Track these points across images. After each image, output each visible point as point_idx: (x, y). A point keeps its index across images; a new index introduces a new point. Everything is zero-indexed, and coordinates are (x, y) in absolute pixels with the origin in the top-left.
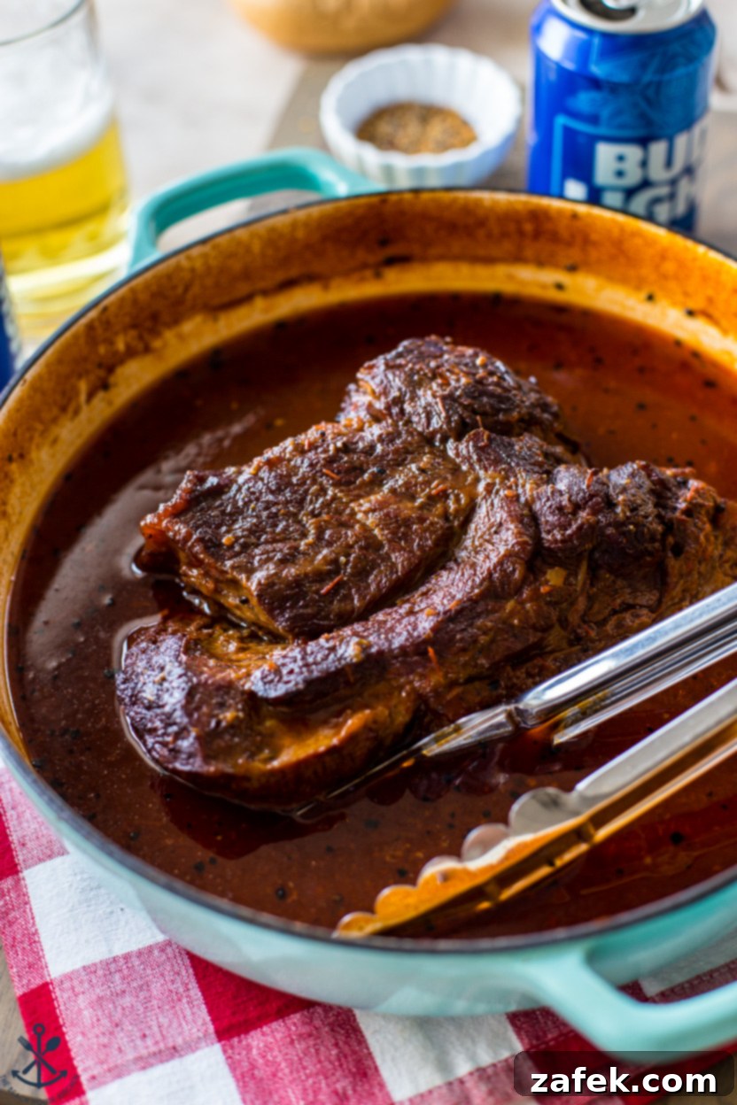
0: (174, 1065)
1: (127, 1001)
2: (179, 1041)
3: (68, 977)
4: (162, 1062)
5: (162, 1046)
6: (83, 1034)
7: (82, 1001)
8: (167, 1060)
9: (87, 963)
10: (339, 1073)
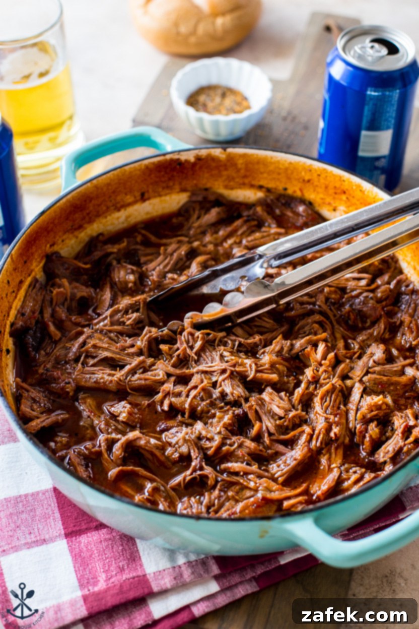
0: (43, 548)
1: (24, 516)
2: (47, 537)
4: (37, 546)
5: (38, 538)
8: (40, 545)
9: (7, 496)
10: (121, 558)
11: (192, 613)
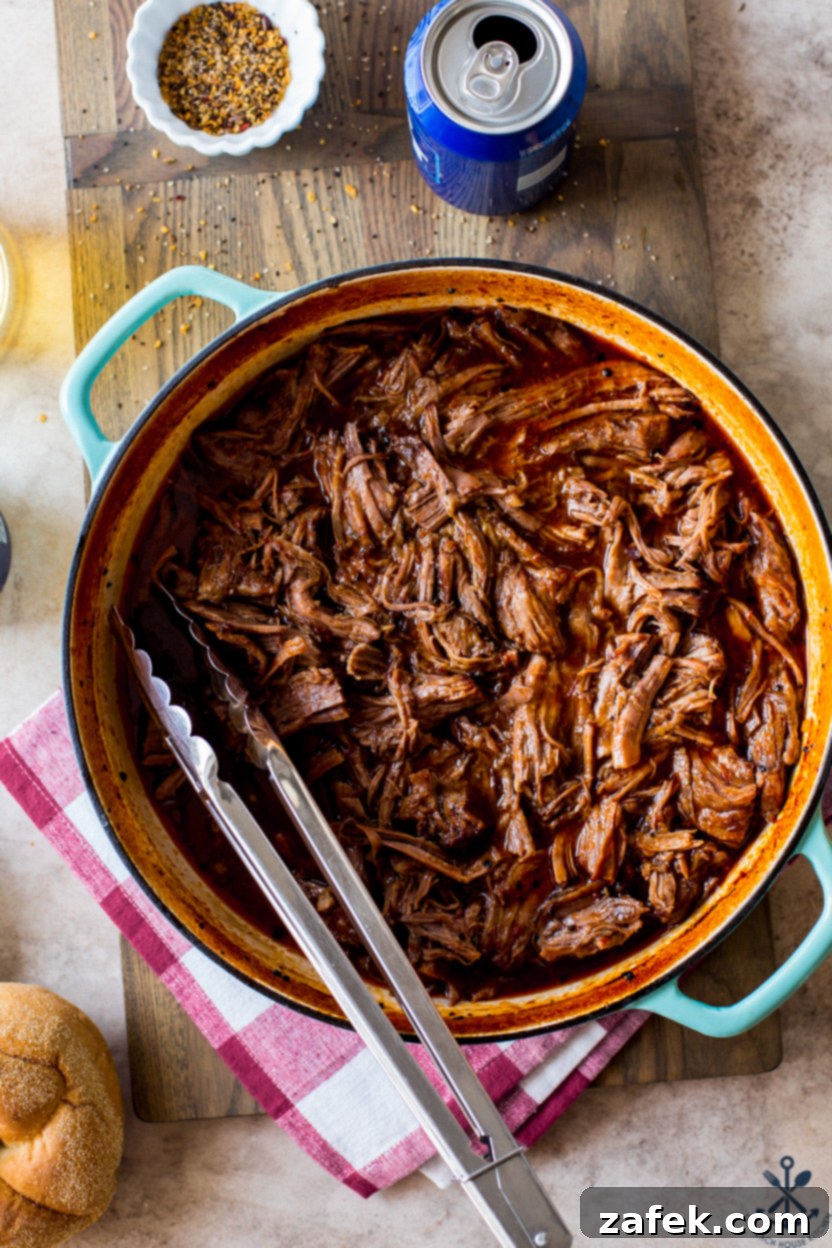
0: (346, 1069)
1: (296, 1033)
2: (343, 1051)
3: (249, 1029)
4: (337, 1069)
5: (333, 1058)
6: (276, 1067)
7: (265, 1044)
8: (341, 1067)
9: (256, 1015)
11: (584, 1078)
